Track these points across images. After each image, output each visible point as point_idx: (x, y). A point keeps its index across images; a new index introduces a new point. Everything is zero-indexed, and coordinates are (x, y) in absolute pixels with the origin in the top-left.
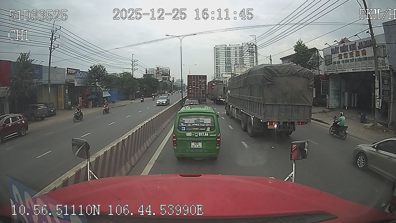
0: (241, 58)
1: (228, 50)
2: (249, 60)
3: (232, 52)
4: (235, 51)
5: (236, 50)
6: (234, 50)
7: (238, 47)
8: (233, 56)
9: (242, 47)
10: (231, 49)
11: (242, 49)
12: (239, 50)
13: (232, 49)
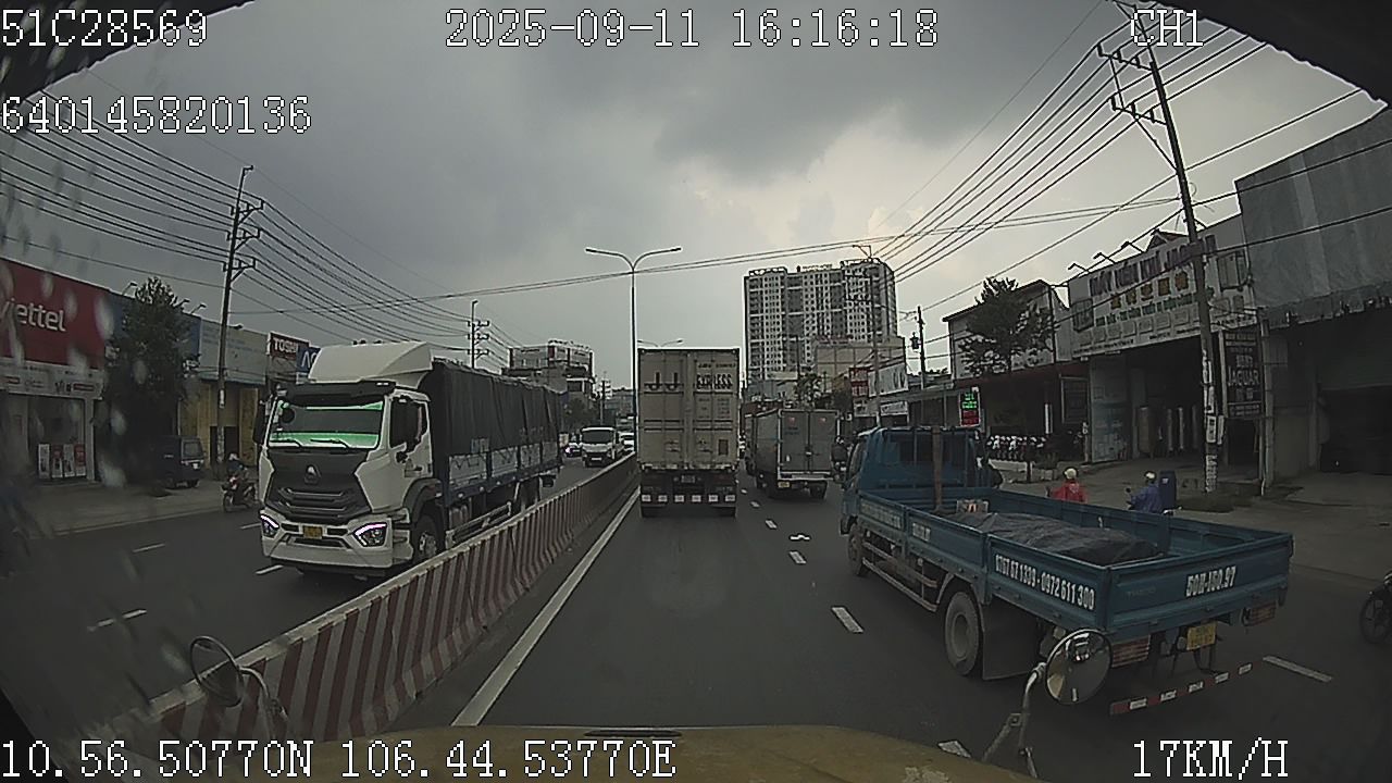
0: (836, 313)
1: (791, 285)
2: (865, 320)
3: (804, 293)
4: (817, 289)
5: (819, 286)
6: (814, 286)
7: (826, 275)
8: (810, 306)
9: (839, 275)
10: (804, 281)
11: (839, 281)
12: (828, 285)
13: (806, 284)
